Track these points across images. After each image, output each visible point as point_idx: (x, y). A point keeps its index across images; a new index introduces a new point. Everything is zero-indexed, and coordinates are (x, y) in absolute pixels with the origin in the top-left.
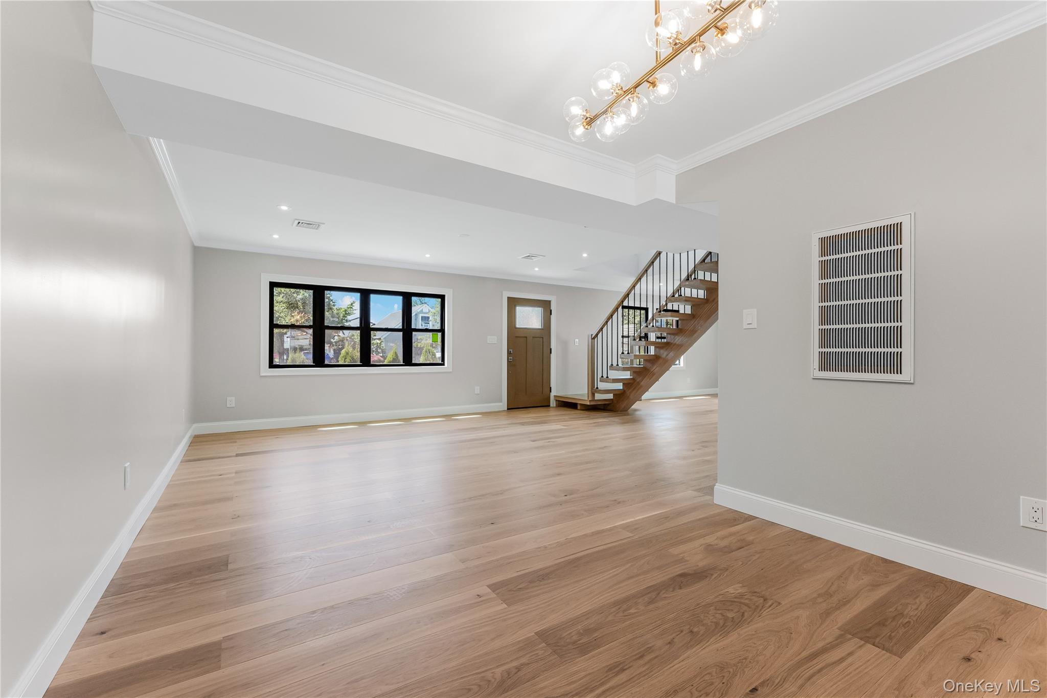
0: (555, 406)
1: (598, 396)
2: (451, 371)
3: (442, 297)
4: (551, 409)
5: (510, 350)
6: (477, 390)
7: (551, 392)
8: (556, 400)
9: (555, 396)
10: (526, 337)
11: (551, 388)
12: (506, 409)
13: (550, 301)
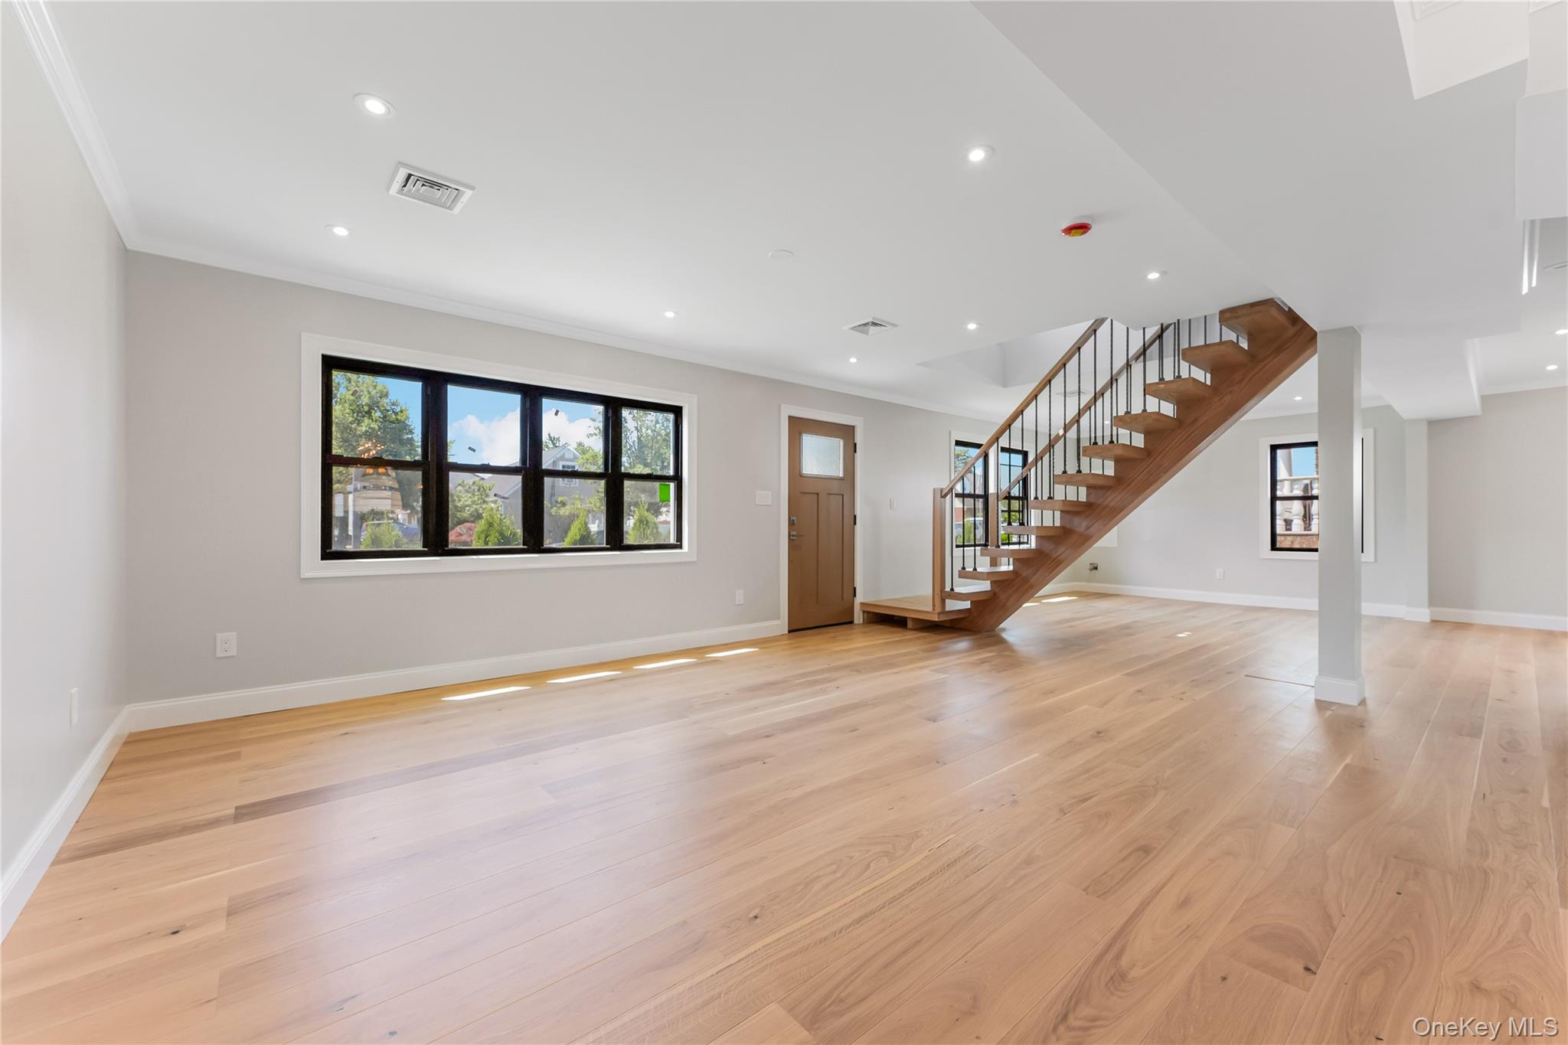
0: (862, 622)
1: (953, 605)
2: (695, 559)
3: (677, 411)
4: (855, 627)
5: (792, 518)
6: (740, 596)
7: (855, 596)
8: (864, 612)
9: (862, 604)
10: (818, 494)
11: (855, 589)
12: (787, 632)
13: (854, 427)
